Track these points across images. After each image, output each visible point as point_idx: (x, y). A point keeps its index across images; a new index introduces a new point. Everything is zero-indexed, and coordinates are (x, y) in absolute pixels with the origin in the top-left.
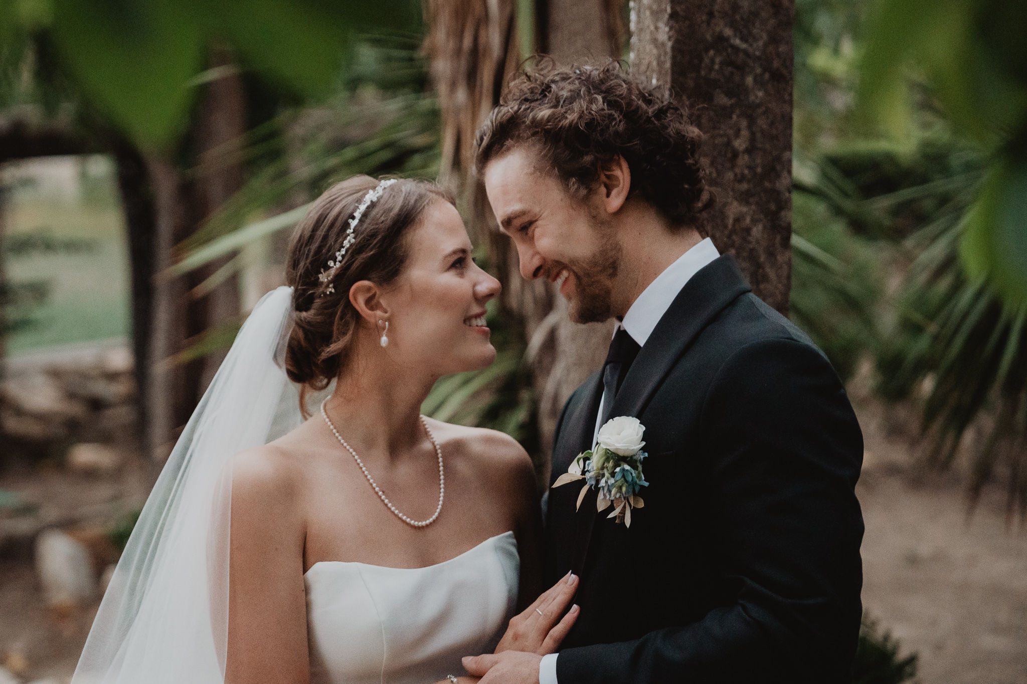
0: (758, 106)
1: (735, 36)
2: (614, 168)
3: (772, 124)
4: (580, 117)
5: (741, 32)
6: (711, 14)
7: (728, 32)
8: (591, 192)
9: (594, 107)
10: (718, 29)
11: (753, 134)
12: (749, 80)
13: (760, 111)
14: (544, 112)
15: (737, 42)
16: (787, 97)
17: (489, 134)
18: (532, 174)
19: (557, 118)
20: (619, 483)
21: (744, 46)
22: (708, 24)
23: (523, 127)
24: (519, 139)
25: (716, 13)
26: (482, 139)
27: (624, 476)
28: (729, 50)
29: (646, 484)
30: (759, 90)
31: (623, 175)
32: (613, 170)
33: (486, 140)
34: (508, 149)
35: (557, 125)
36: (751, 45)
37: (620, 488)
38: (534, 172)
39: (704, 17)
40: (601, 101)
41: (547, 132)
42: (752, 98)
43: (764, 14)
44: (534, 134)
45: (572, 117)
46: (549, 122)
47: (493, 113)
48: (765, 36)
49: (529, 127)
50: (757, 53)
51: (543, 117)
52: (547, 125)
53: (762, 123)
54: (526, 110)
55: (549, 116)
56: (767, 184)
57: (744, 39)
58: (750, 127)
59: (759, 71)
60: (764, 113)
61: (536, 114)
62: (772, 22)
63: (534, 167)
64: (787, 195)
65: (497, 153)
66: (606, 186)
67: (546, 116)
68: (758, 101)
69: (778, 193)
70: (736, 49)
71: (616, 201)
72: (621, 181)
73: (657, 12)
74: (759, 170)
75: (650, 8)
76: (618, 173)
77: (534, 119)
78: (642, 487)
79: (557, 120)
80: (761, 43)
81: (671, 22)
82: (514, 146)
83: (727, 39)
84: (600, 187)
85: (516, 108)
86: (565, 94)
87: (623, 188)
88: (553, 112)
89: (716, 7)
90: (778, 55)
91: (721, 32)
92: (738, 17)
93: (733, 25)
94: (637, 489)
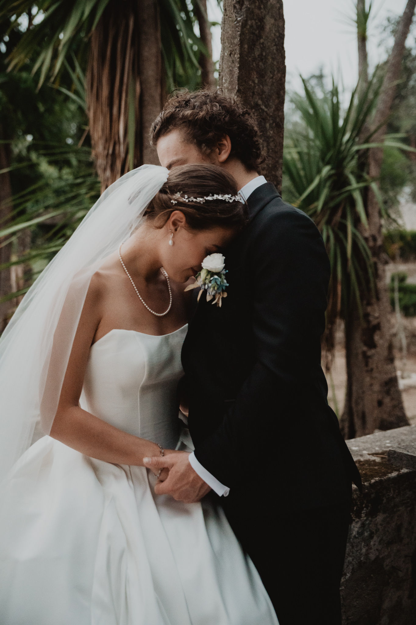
0: (271, 137)
1: (263, 104)
2: (223, 140)
3: (275, 146)
4: (207, 114)
5: (265, 104)
6: (253, 93)
7: (260, 102)
8: (212, 151)
9: (215, 108)
10: (256, 100)
11: (268, 149)
12: (268, 125)
13: (271, 139)
14: (188, 112)
15: (263, 107)
16: (281, 136)
17: (160, 124)
18: (183, 142)
19: (195, 115)
20: (213, 286)
21: (266, 110)
22: (252, 97)
23: (177, 119)
24: (175, 126)
25: (256, 93)
26: (155, 127)
27: (216, 282)
28: (261, 111)
29: (228, 285)
30: (271, 131)
31: (227, 143)
32: (222, 141)
33: (158, 127)
34: (170, 131)
35: (195, 118)
36: (269, 110)
37: (214, 288)
38: (184, 141)
39: (251, 94)
40: (218, 106)
41: (190, 121)
42: (268, 133)
43: (274, 97)
44: (183, 122)
45: (202, 114)
46: (191, 116)
47: (162, 114)
48: (274, 107)
49: (181, 119)
50: (271, 114)
51: (188, 114)
52: (190, 118)
53: (272, 144)
54: (179, 111)
55: (191, 114)
56: (273, 173)
57: (266, 107)
58: (267, 146)
59: (271, 122)
60: (273, 141)
61: (184, 113)
62: (277, 101)
63: (184, 139)
64: (280, 178)
65: (164, 133)
66: (219, 149)
67: (189, 114)
68: (271, 135)
69: (277, 177)
70: (263, 110)
71: (224, 156)
72: (227, 146)
73: (231, 90)
74: (270, 166)
75: (227, 88)
76: (225, 142)
77: (183, 115)
78: (226, 287)
79: (195, 116)
80: (272, 109)
81: (238, 94)
82: (173, 129)
83: (260, 105)
84: (216, 149)
85: (174, 110)
86: (197, 104)
87: (228, 150)
88: (192, 112)
89: (256, 90)
90: (279, 116)
91: (257, 102)
92: (264, 96)
93: (262, 99)
94: (224, 288)
